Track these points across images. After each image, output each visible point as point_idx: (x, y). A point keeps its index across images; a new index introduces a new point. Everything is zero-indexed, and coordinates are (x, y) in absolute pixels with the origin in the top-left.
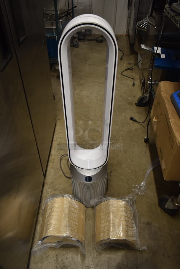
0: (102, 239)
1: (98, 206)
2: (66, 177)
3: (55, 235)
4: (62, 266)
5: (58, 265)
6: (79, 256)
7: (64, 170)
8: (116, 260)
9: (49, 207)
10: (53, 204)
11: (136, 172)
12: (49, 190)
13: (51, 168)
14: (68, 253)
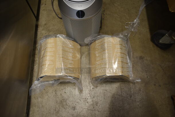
0: (98, 75)
1: (92, 45)
2: (59, 19)
3: (50, 75)
4: (61, 100)
5: (57, 99)
6: (77, 89)
7: (56, 12)
8: (111, 92)
9: (43, 48)
10: (46, 44)
11: (128, 10)
12: (43, 32)
13: (43, 10)
14: (66, 87)
